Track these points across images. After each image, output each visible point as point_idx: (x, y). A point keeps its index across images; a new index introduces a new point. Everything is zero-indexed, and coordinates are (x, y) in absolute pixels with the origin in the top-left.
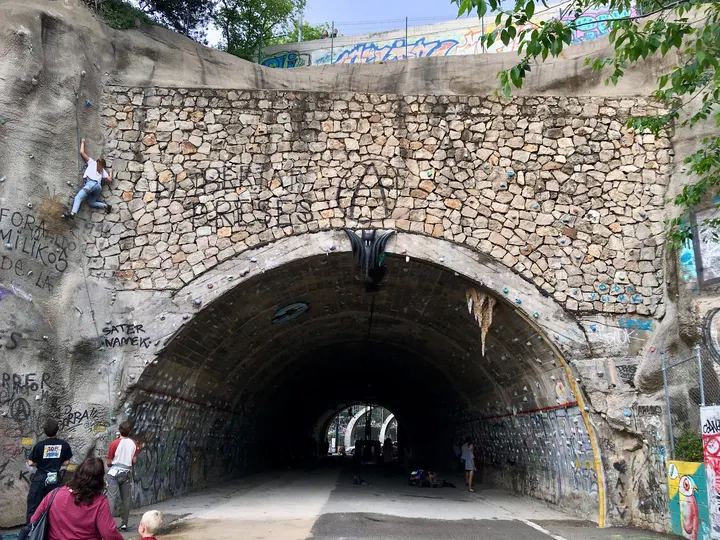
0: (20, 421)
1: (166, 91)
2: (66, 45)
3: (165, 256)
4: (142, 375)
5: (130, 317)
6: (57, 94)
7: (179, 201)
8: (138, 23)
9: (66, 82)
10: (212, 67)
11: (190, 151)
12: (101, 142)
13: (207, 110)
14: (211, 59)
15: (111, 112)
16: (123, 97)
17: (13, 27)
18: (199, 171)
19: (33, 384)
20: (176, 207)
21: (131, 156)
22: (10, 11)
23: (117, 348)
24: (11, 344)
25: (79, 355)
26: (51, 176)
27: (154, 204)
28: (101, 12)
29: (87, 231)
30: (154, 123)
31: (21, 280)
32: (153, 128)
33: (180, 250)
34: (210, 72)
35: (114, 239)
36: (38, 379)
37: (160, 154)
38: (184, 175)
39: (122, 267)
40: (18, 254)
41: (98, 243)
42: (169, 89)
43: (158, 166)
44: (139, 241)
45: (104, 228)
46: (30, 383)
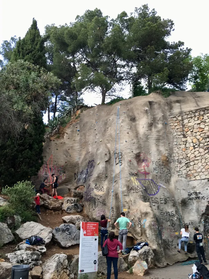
0: (173, 227)
1: (188, 112)
2: (156, 108)
3: (202, 167)
4: (206, 210)
5: (195, 190)
6: (158, 124)
7: (202, 148)
8: (171, 93)
9: (160, 119)
10: (198, 99)
11: (201, 130)
12: (172, 134)
13: (204, 115)
14: (196, 96)
15: (172, 124)
16: (175, 118)
17: (144, 109)
18: (206, 136)
19: (174, 214)
20: (201, 150)
21: (182, 136)
22: (141, 104)
23: (194, 201)
24: (165, 202)
25: (183, 204)
26: (162, 149)
27: (193, 150)
28: (160, 94)
29: (174, 163)
30: (187, 124)
31: (161, 182)
32: (187, 125)
33: (207, 165)
34: (198, 101)
35: (183, 164)
36: (174, 213)
37: (191, 134)
38: (201, 139)
39: (188, 173)
40: (159, 174)
41: (178, 166)
42: (189, 112)
43: (192, 138)
44: (192, 164)
45: (179, 161)
46: (173, 214)
